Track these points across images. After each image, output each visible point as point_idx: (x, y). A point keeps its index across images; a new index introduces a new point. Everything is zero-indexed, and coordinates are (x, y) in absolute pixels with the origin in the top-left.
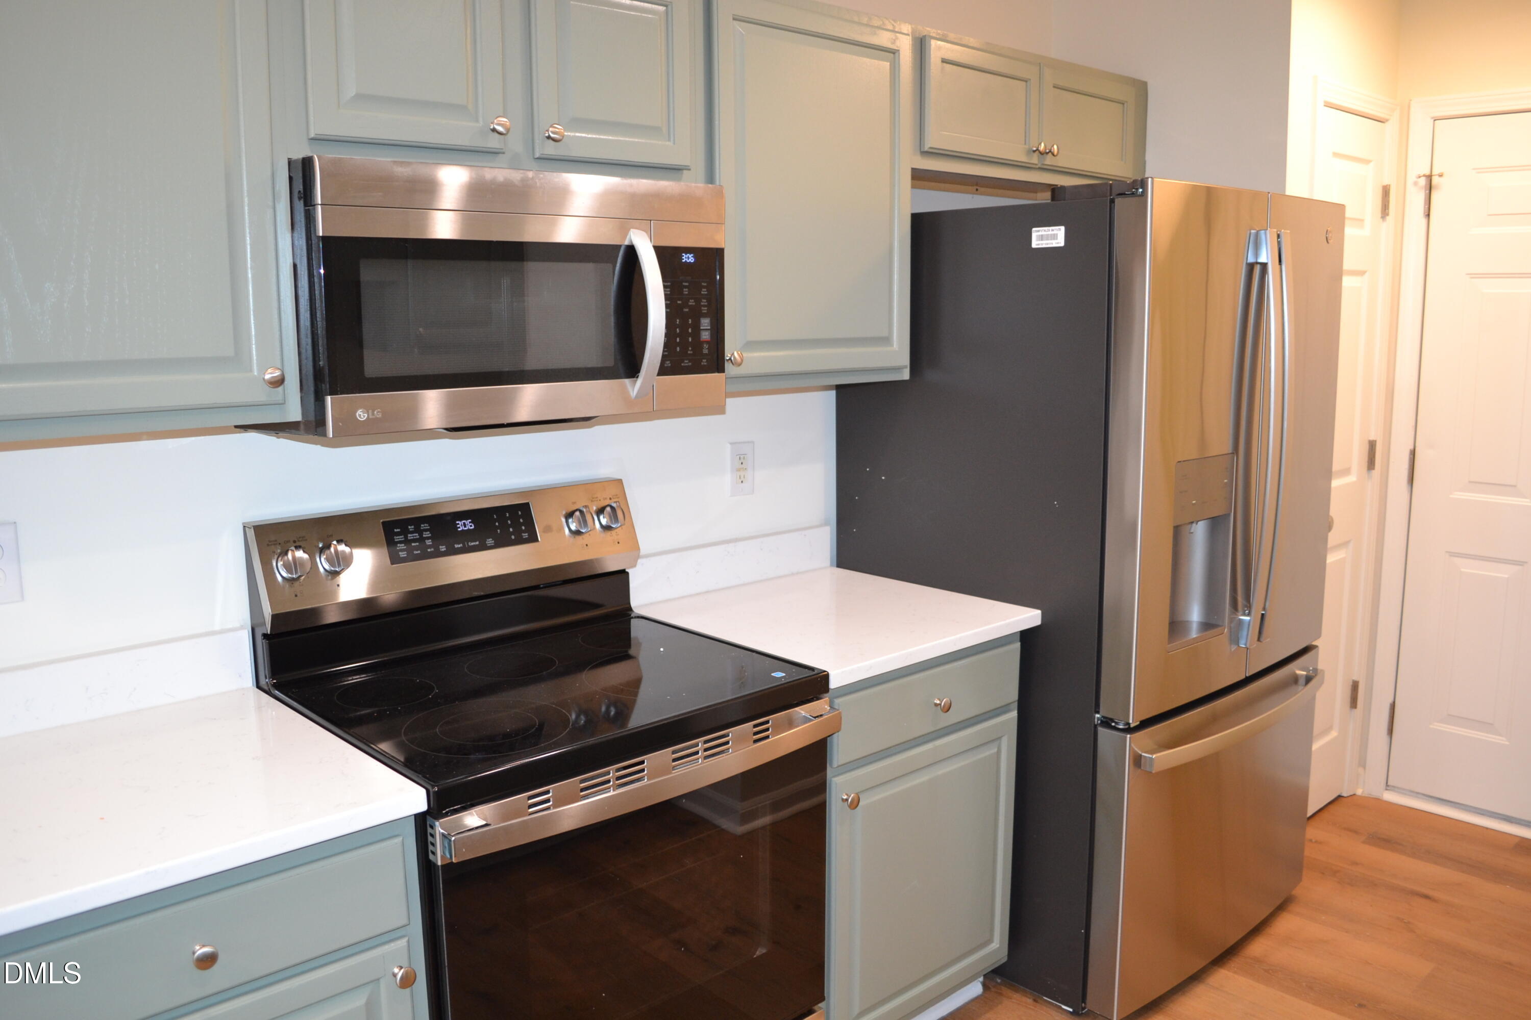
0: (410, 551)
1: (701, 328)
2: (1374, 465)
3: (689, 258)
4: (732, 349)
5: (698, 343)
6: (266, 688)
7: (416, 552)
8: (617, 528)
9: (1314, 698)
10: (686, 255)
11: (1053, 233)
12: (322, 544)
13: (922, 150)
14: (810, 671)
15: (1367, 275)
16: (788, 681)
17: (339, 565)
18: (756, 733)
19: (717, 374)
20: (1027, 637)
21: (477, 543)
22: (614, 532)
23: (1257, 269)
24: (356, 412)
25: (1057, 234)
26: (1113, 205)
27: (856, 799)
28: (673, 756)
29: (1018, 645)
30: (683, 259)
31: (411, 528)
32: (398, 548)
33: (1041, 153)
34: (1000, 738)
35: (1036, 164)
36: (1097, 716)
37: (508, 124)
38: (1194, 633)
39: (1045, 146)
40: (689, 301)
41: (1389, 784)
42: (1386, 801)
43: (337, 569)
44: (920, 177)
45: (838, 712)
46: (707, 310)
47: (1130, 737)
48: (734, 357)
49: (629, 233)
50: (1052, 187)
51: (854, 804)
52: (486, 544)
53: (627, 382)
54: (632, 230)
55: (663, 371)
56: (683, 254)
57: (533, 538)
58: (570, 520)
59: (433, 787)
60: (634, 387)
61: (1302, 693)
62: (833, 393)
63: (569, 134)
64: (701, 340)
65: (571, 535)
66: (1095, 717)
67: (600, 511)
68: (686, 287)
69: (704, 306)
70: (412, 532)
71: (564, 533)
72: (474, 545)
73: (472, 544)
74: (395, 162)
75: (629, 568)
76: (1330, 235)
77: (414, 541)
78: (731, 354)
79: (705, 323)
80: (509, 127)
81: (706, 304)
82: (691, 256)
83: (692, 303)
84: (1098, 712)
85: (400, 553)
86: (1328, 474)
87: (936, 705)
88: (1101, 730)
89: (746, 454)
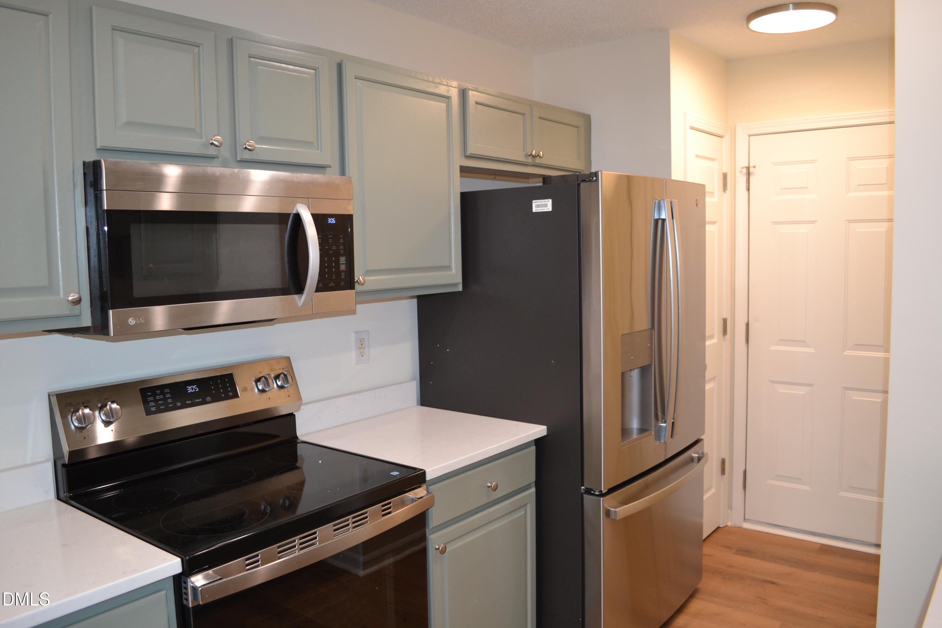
0: (157, 406)
1: (340, 263)
2: (727, 332)
3: (332, 221)
4: (359, 276)
5: (338, 272)
6: (65, 499)
7: (162, 407)
8: (288, 387)
9: (703, 471)
10: (330, 219)
11: (545, 203)
12: (101, 404)
13: (465, 155)
14: (414, 470)
15: (717, 224)
16: (402, 477)
17: (113, 417)
18: (383, 511)
19: (350, 291)
20: (539, 442)
21: (200, 400)
22: (286, 390)
23: (660, 222)
24: (128, 319)
25: (547, 204)
26: (579, 187)
27: (444, 549)
28: (334, 527)
29: (534, 448)
30: (329, 221)
31: (158, 392)
32: (150, 405)
33: (533, 156)
34: (525, 505)
35: (531, 163)
36: (583, 488)
37: (221, 140)
38: (635, 436)
39: (535, 152)
40: (332, 247)
41: (746, 518)
42: (745, 529)
43: (111, 420)
44: (465, 171)
45: (432, 494)
46: (344, 252)
47: (603, 500)
48: (360, 280)
49: (296, 206)
50: (544, 176)
51: (443, 551)
52: (206, 400)
53: (296, 297)
54: (298, 204)
55: (318, 290)
56: (329, 219)
57: (236, 396)
58: (258, 384)
59: (186, 556)
60: (300, 300)
61: (696, 467)
62: (415, 300)
63: (258, 146)
64: (341, 270)
65: (259, 393)
66: (581, 488)
67: (277, 377)
68: (331, 238)
69: (342, 249)
70: (158, 395)
71: (255, 391)
72: (198, 401)
73: (197, 401)
74: (152, 163)
75: (295, 412)
76: (698, 202)
77: (160, 400)
78: (358, 278)
79: (343, 260)
80: (221, 142)
81: (343, 248)
82: (333, 219)
83: (334, 247)
84: (583, 486)
85: (152, 408)
86: (703, 338)
87: (488, 487)
88: (586, 496)
89: (364, 339)
